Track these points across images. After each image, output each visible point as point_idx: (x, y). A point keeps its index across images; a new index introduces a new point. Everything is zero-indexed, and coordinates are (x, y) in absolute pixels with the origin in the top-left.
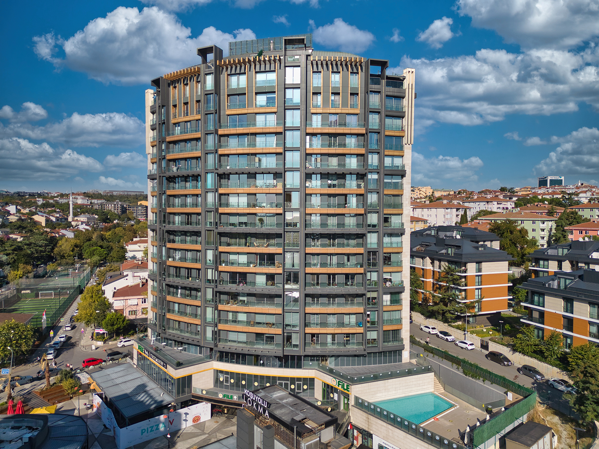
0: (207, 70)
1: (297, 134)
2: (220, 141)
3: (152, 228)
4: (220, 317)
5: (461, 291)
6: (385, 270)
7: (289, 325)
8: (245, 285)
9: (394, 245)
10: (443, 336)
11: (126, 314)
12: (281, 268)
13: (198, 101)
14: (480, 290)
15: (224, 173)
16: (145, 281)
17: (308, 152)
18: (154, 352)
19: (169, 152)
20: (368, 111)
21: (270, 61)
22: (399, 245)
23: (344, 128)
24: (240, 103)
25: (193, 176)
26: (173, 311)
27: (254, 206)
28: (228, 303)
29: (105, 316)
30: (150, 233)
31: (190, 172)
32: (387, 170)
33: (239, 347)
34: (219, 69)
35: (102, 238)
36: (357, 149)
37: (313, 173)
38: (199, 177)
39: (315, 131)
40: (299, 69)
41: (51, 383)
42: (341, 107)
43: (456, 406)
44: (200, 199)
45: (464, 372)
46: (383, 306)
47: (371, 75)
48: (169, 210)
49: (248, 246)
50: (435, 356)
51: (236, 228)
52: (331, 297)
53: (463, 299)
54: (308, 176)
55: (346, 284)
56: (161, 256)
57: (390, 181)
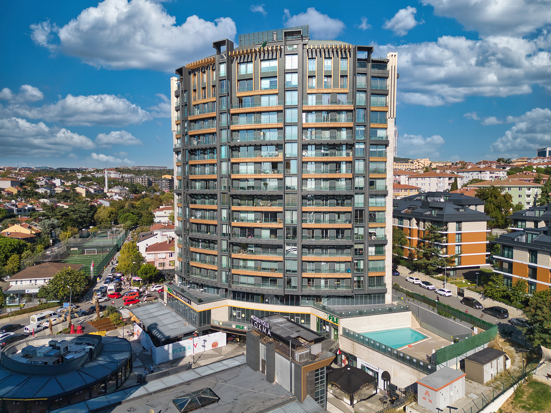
0: (221, 60)
1: (295, 111)
2: (231, 119)
3: (178, 192)
4: (233, 263)
5: (442, 247)
6: (370, 226)
7: (289, 271)
8: (253, 238)
9: (379, 205)
10: (425, 285)
11: (157, 265)
12: (282, 224)
13: (214, 86)
14: (460, 247)
15: (235, 145)
16: (171, 239)
17: (304, 126)
18: (181, 293)
19: (190, 129)
20: (356, 90)
21: (272, 50)
22: (383, 205)
23: (335, 105)
24: (248, 87)
25: (210, 148)
26: (196, 260)
27: (260, 172)
28: (239, 253)
29: (140, 266)
30: (176, 197)
31: (208, 146)
32: (372, 141)
33: (248, 288)
34: (231, 58)
35: (133, 206)
36: (346, 123)
37: (309, 144)
38: (215, 150)
39: (310, 109)
40: (296, 56)
41: (101, 316)
42: (332, 87)
43: (429, 338)
44: (216, 168)
45: (439, 313)
46: (368, 256)
47: (359, 60)
48: (191, 177)
49: (255, 206)
50: (415, 300)
51: (245, 191)
52: (324, 248)
53: (444, 254)
54: (305, 147)
55: (337, 237)
56: (185, 215)
57: (375, 150)
